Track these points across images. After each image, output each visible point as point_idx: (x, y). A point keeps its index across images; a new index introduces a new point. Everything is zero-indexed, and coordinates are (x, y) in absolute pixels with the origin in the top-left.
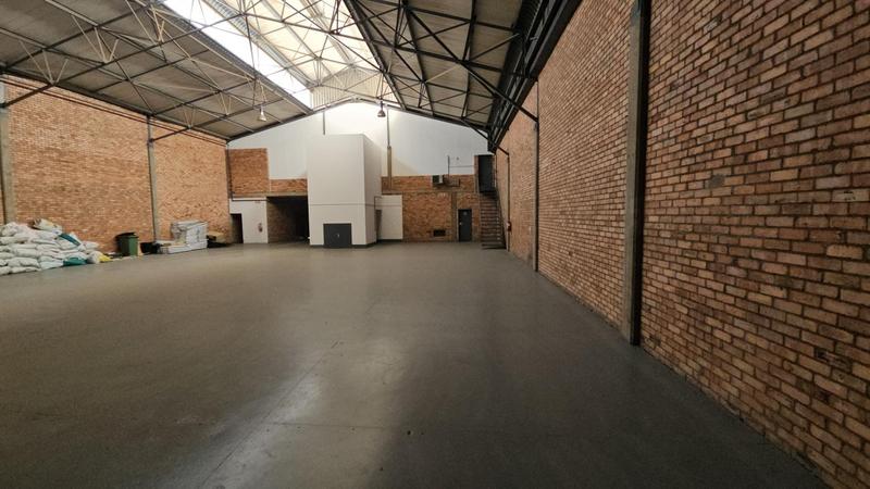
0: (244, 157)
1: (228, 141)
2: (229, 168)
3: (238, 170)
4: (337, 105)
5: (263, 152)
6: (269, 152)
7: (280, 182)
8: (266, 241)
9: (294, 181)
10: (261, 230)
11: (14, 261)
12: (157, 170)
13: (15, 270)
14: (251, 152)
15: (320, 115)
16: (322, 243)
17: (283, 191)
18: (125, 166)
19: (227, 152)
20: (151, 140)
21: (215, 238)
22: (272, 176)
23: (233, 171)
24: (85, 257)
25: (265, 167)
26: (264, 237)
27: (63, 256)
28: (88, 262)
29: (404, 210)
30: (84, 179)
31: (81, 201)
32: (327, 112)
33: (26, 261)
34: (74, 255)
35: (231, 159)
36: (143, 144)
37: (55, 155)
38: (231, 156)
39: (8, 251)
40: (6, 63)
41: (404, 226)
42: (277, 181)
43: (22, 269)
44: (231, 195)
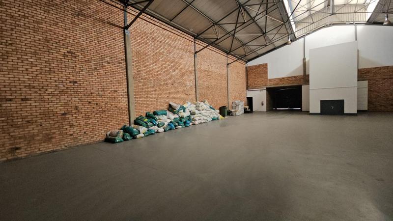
0: (254, 69)
1: (246, 62)
2: (247, 75)
3: (252, 76)
4: (314, 31)
5: (265, 66)
6: (268, 65)
7: (275, 80)
8: (266, 110)
9: (283, 78)
10: (263, 105)
11: (202, 118)
12: (229, 78)
13: (203, 121)
14: (259, 66)
15: (302, 39)
16: (320, 112)
17: (277, 84)
18: (221, 76)
19: (246, 68)
20: (228, 64)
21: (246, 109)
22: (270, 77)
23: (249, 77)
24: (217, 117)
25: (266, 73)
26: (264, 108)
27: (212, 116)
28: (218, 119)
29: (369, 91)
30: (213, 82)
31: (212, 92)
32: (307, 37)
33: (205, 118)
34: (214, 116)
35: (248, 71)
36: (226, 66)
37: (207, 73)
38: (248, 69)
39: (200, 113)
40: (197, 34)
41: (369, 102)
42: (272, 79)
43: (204, 121)
44: (248, 88)
